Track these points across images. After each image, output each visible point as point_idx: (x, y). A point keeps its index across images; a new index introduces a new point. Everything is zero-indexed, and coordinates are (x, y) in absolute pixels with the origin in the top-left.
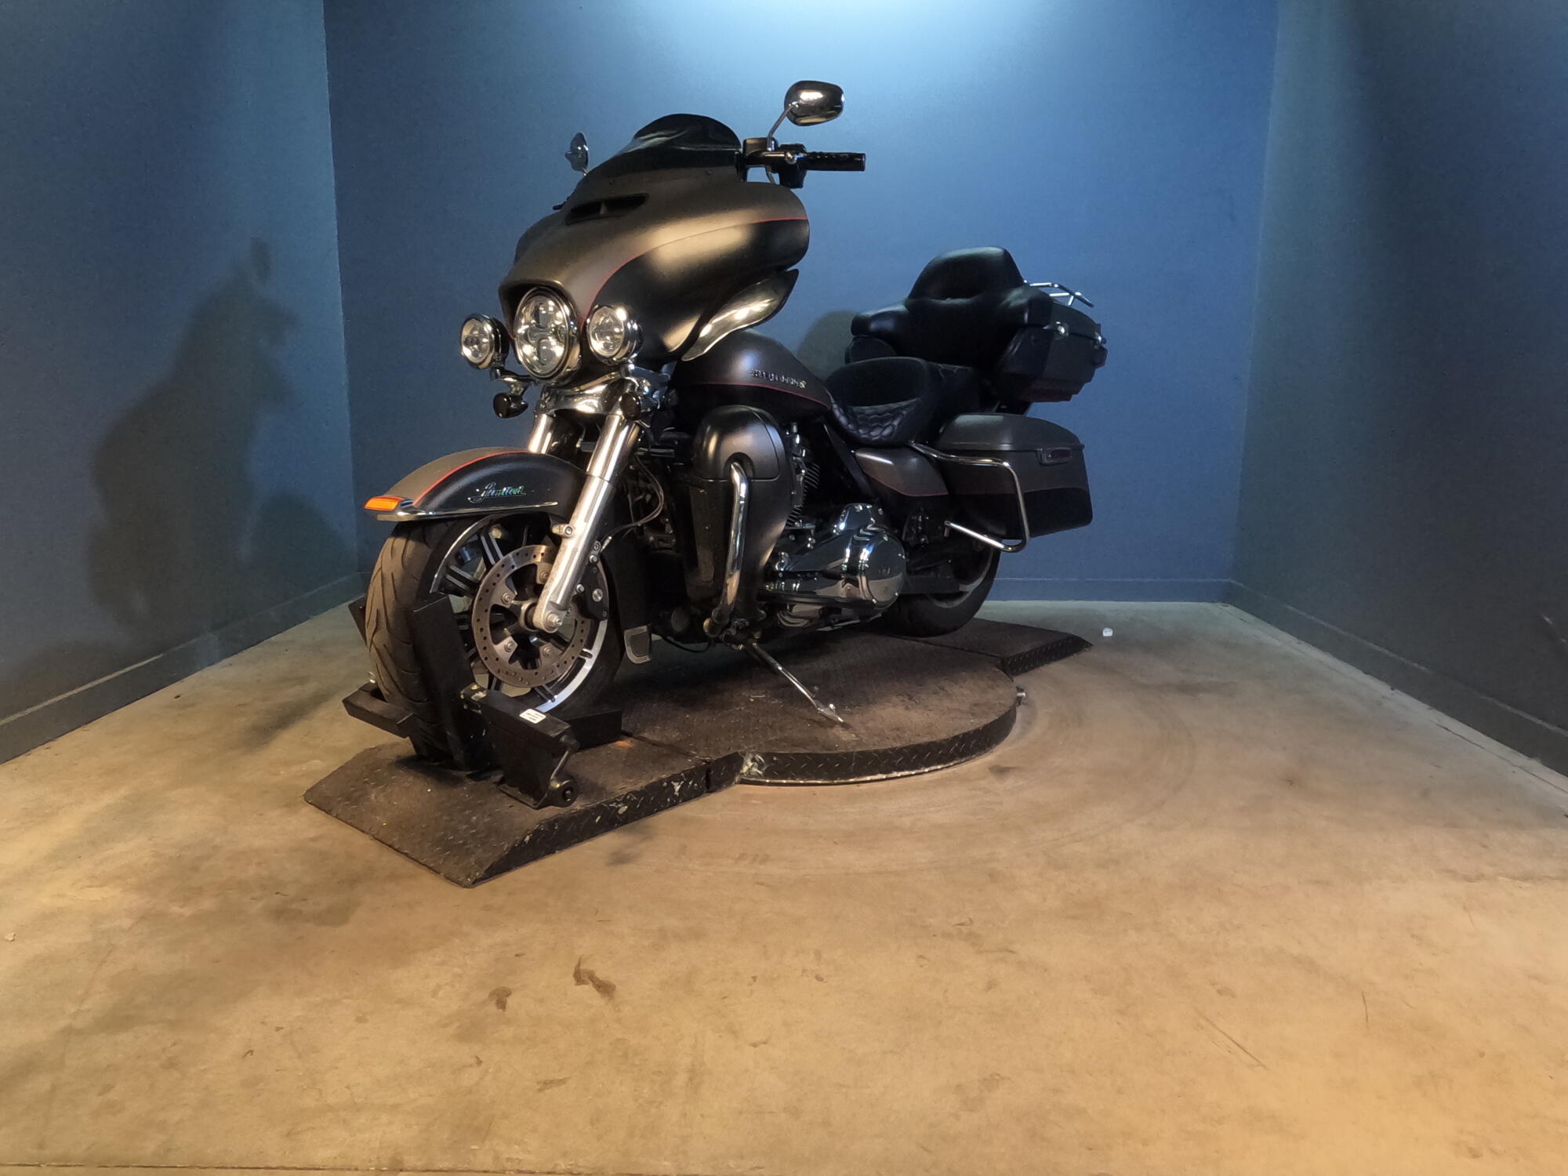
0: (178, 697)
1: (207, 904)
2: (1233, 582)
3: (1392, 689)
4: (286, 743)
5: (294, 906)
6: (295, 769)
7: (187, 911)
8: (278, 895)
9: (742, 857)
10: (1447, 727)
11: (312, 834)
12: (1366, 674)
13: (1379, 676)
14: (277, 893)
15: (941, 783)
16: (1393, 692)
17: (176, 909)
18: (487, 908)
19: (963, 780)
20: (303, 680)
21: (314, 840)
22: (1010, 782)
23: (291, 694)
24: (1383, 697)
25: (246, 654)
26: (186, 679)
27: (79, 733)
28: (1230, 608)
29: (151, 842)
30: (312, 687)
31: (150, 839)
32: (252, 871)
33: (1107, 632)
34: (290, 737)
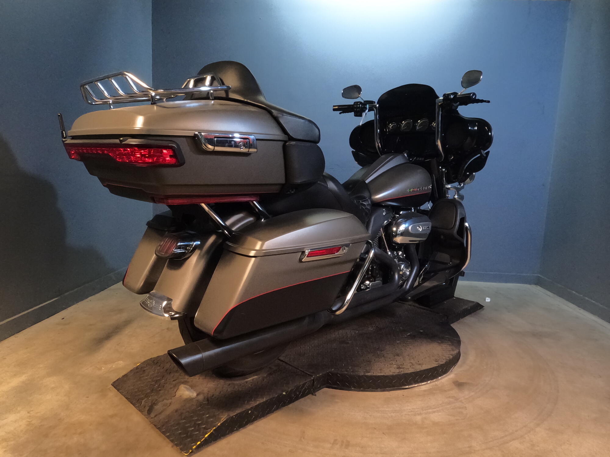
0: (63, 319)
2: (540, 275)
4: (109, 349)
6: (109, 366)
9: (335, 442)
15: (431, 392)
19: (442, 390)
20: (121, 311)
22: (466, 393)
23: (115, 319)
25: (98, 296)
26: (68, 308)
27: (12, 338)
29: (29, 415)
30: (124, 316)
31: (28, 413)
32: (75, 439)
33: (487, 300)
34: (110, 345)
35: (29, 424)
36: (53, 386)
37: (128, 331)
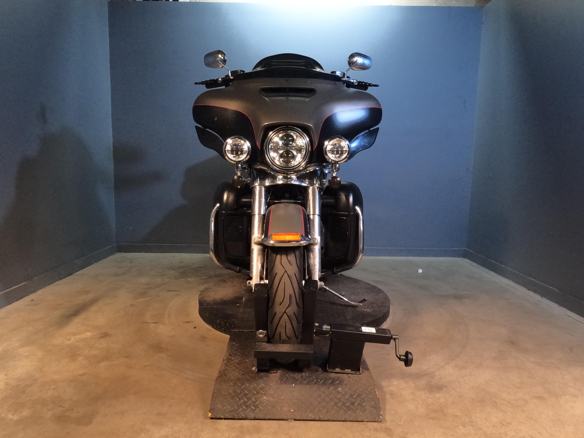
0: (32, 300)
1: (26, 413)
2: (467, 249)
3: (541, 297)
4: (77, 323)
5: (67, 414)
6: (78, 337)
7: (15, 418)
8: (61, 408)
10: (569, 315)
11: (81, 372)
12: (529, 290)
13: (535, 291)
14: (60, 406)
16: (542, 298)
17: (10, 416)
18: (159, 414)
20: (87, 292)
21: (82, 375)
24: (539, 301)
25: (65, 280)
26: (37, 292)
28: (466, 260)
29: (6, 377)
30: (90, 296)
31: (6, 376)
32: (50, 393)
33: (420, 271)
34: (77, 320)
35: (7, 384)
36: (26, 354)
37: (94, 308)
